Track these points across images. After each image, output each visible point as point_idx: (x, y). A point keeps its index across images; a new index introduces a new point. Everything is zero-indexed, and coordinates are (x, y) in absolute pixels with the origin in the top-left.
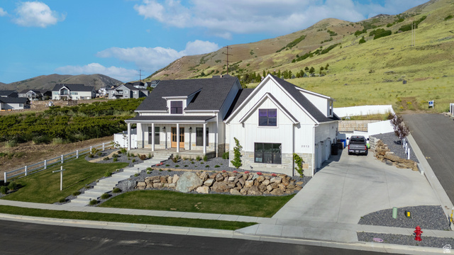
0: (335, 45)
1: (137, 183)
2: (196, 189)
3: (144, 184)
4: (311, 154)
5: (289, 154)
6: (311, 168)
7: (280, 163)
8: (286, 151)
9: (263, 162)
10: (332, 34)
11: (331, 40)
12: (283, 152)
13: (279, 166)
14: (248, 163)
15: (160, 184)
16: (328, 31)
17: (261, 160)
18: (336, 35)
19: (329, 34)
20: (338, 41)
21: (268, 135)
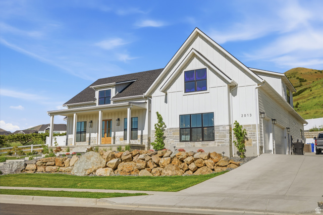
0: (305, 89)
1: (26, 165)
2: (95, 171)
3: (34, 167)
4: (254, 126)
5: (224, 126)
6: (255, 145)
7: (214, 140)
8: (220, 121)
9: (191, 140)
10: (302, 80)
11: (301, 85)
12: (216, 124)
13: (211, 144)
14: (172, 143)
15: (54, 168)
16: (298, 78)
17: (188, 137)
18: (306, 81)
19: (298, 80)
20: (308, 86)
21: (196, 103)
